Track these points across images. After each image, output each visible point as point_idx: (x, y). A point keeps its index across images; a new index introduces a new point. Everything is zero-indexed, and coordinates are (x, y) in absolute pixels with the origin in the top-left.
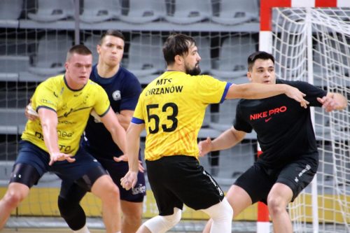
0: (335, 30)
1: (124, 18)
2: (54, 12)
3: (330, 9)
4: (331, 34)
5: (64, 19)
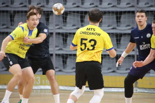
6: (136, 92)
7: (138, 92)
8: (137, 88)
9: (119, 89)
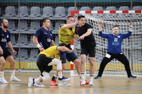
0: (90, 19)
1: (29, 16)
2: (10, 14)
3: (89, 14)
4: (89, 20)
5: (13, 16)
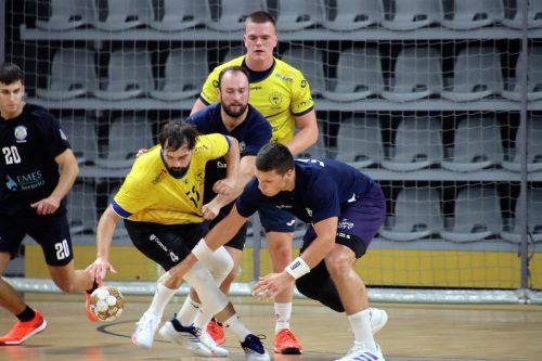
6: (526, 303)
7: (532, 304)
8: (528, 291)
9: (469, 292)
